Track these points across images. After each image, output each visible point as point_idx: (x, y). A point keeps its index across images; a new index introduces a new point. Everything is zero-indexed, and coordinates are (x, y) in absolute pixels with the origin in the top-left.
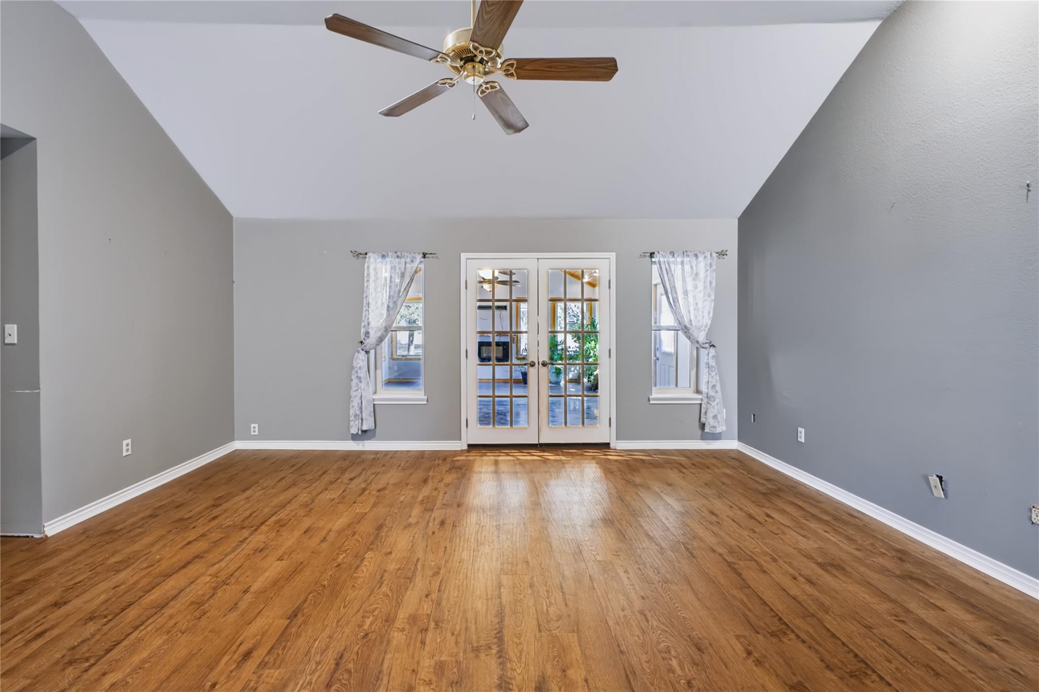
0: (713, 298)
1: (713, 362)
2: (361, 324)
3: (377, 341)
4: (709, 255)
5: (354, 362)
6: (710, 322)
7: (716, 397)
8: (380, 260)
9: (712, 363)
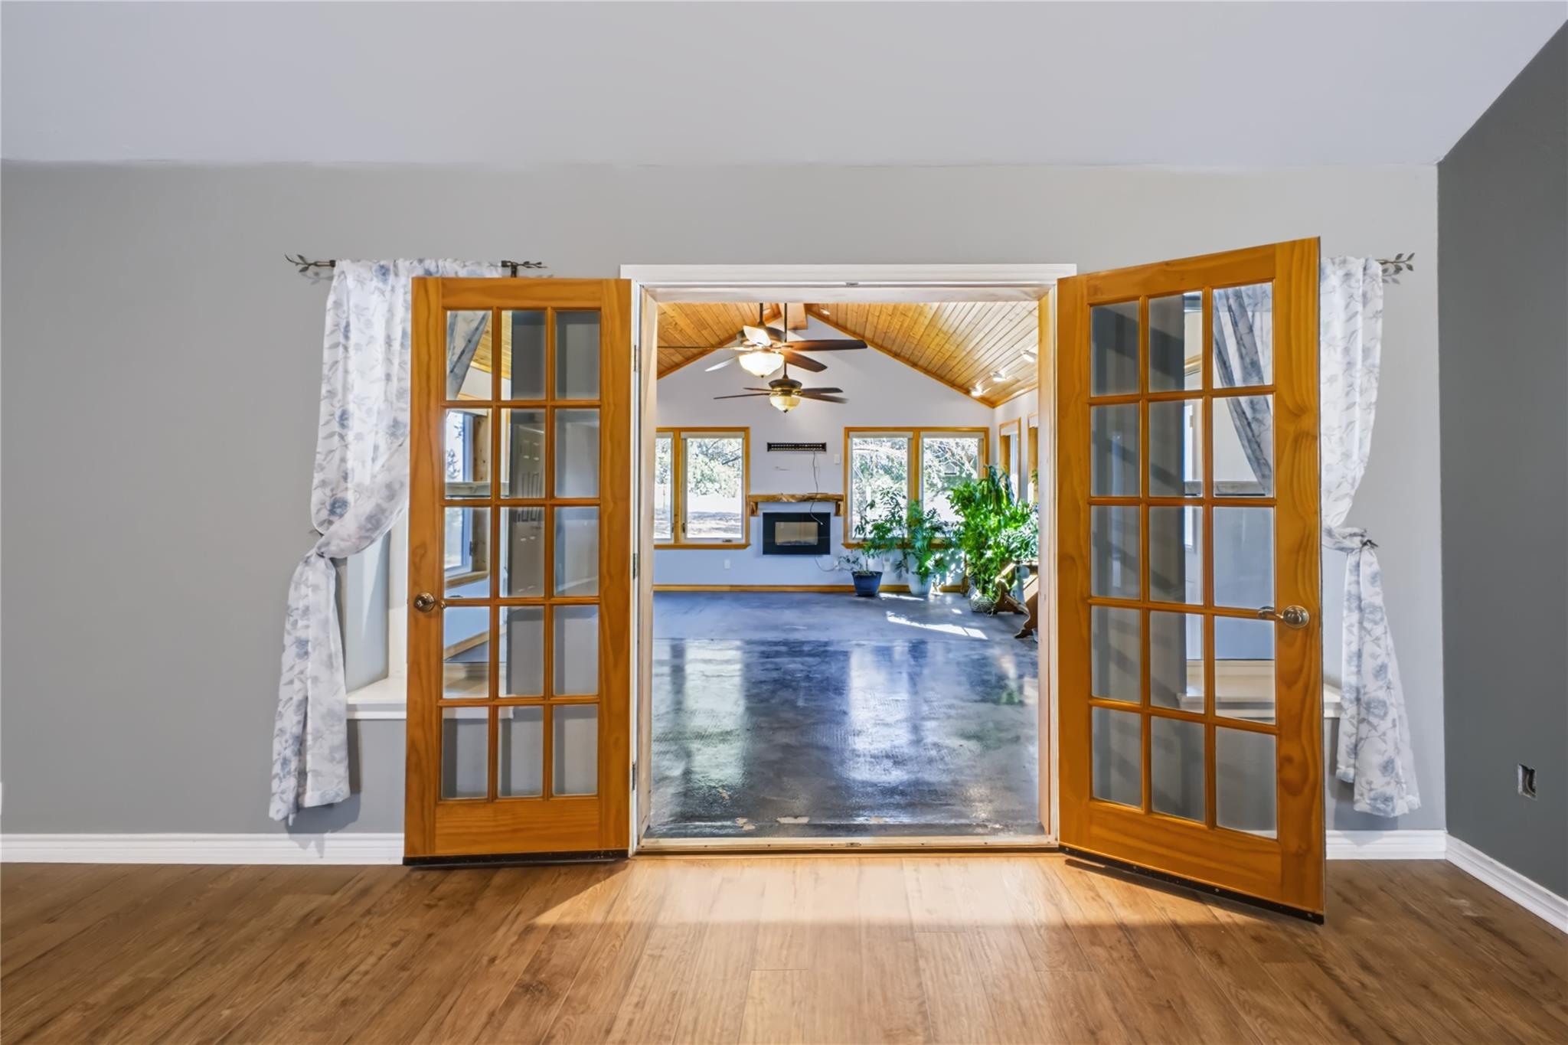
0: (1374, 399)
1: (1377, 594)
2: (312, 477)
3: (360, 528)
4: (1361, 270)
5: (292, 593)
6: (1363, 472)
7: (1388, 702)
8: (376, 283)
9: (1373, 595)
